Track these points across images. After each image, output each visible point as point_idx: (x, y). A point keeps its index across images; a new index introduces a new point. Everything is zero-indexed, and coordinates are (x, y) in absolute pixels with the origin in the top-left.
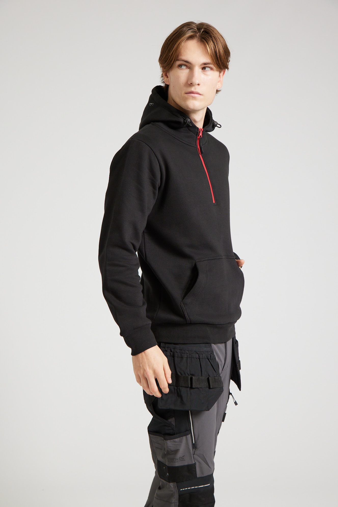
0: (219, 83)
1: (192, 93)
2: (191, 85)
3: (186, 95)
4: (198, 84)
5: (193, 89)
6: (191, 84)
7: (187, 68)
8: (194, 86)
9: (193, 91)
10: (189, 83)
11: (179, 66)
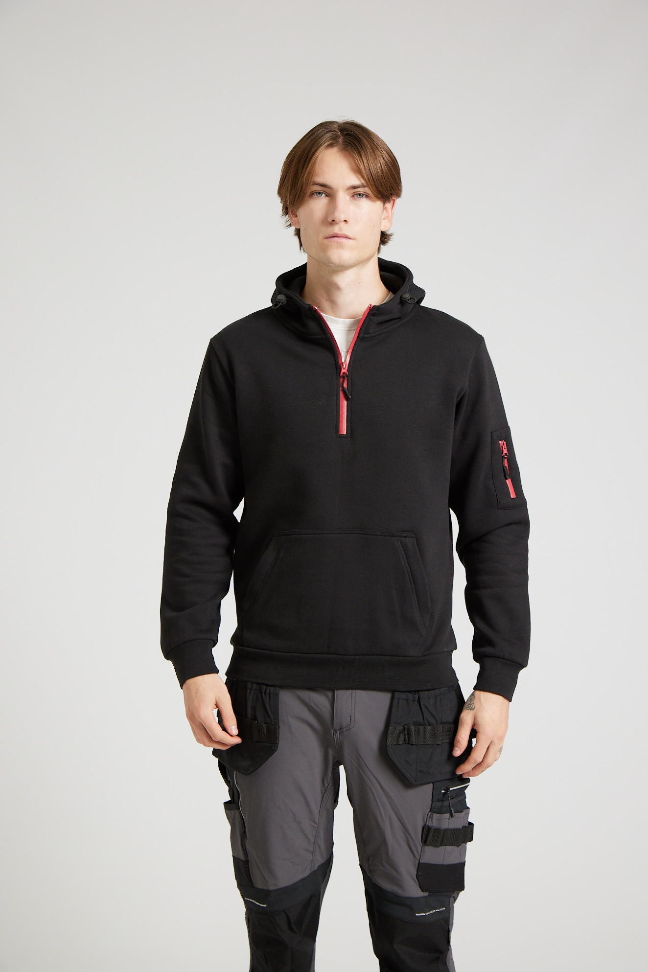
0: (386, 221)
2: (333, 222)
3: (325, 241)
4: (346, 221)
5: (336, 230)
6: (334, 221)
7: (326, 196)
8: (337, 225)
9: (336, 234)
10: (330, 220)
11: (313, 194)
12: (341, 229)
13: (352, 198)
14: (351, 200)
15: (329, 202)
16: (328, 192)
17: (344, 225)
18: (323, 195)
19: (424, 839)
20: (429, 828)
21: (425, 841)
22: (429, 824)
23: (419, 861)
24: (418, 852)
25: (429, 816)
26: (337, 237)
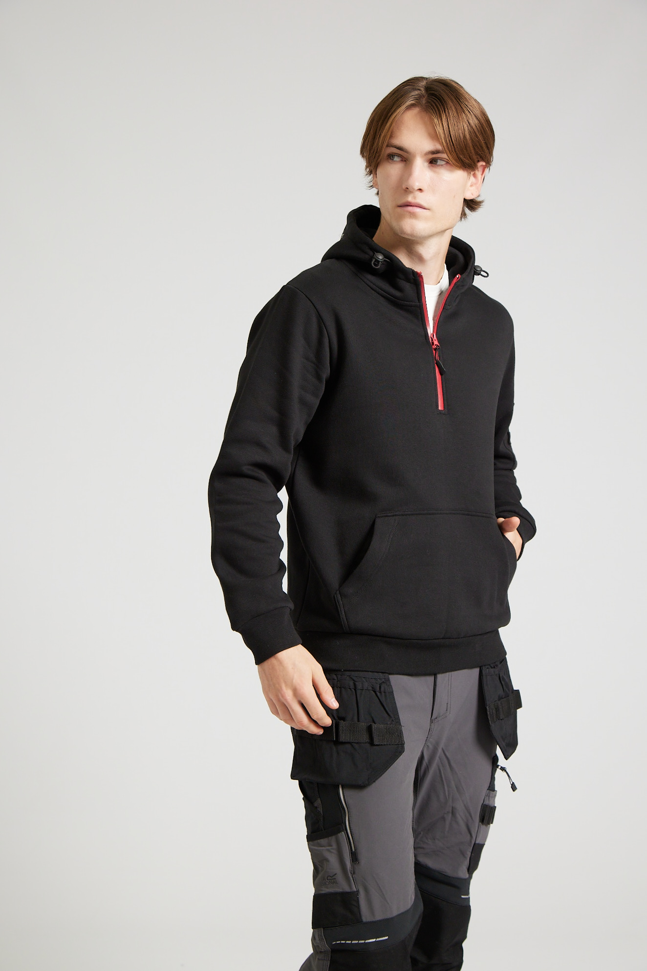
0: (473, 188)
1: (408, 205)
2: (407, 190)
3: (399, 210)
5: (410, 199)
7: (403, 160)
8: (411, 193)
9: (410, 203)
10: (404, 187)
11: (389, 156)
12: (415, 198)
13: (430, 165)
14: (429, 167)
15: (405, 167)
16: (405, 157)
17: (418, 194)
19: (481, 817)
20: (486, 807)
21: (482, 820)
22: (487, 802)
23: (475, 841)
24: (475, 832)
25: (487, 795)
26: (411, 206)
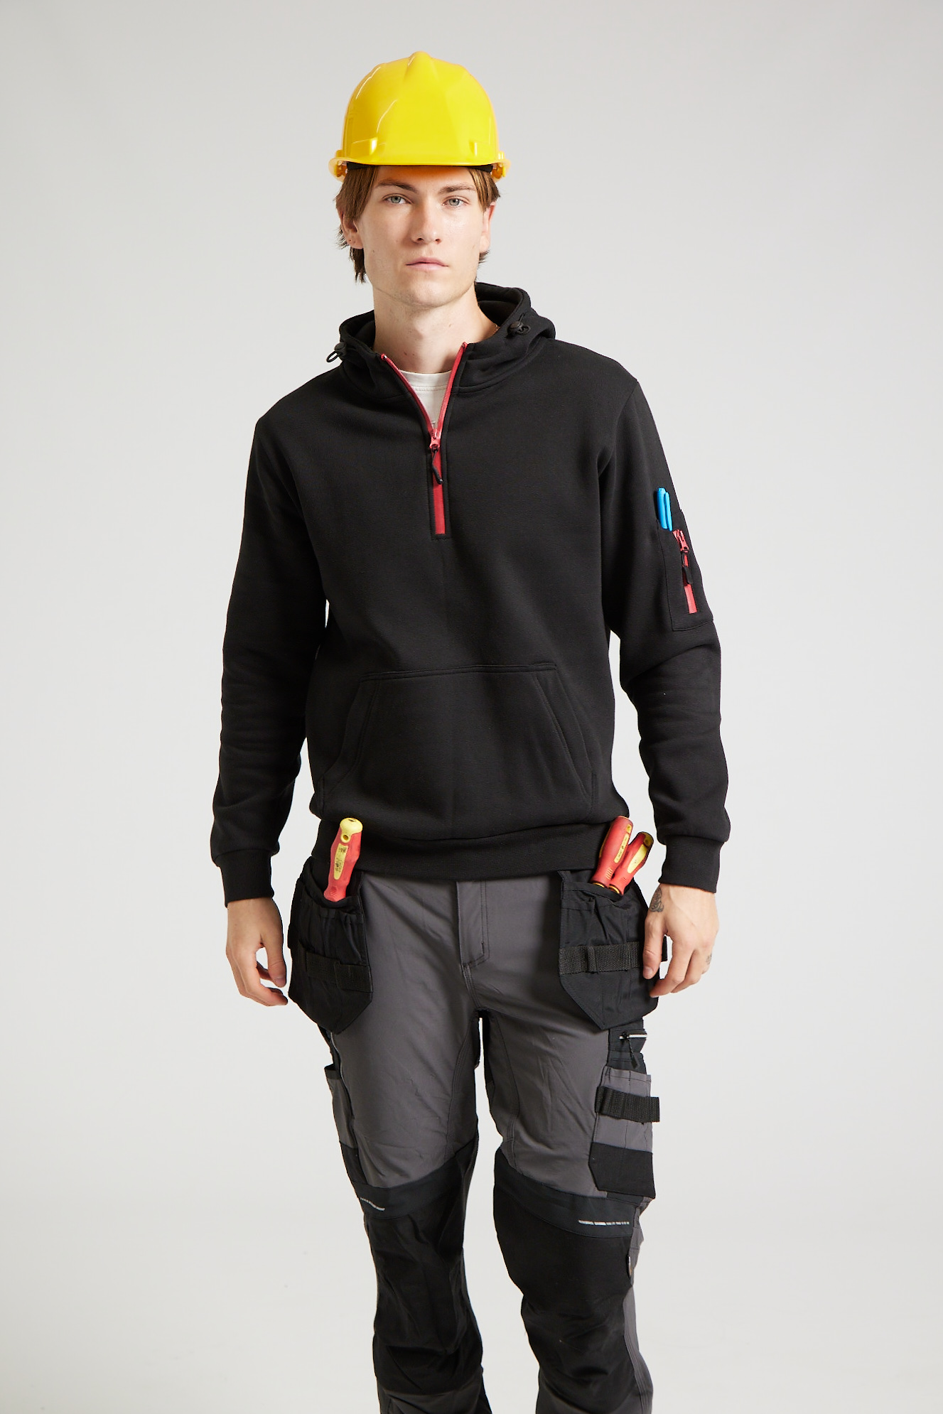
0: (482, 237)
2: (420, 242)
3: (408, 269)
4: (438, 240)
5: (425, 253)
6: (420, 239)
7: (407, 202)
8: (426, 246)
9: (425, 259)
10: (415, 238)
11: (386, 199)
12: (431, 252)
13: (445, 206)
14: (443, 209)
15: (410, 214)
16: (410, 195)
17: (433, 245)
18: (402, 201)
19: (598, 1107)
20: (606, 1089)
21: (600, 1110)
22: (606, 1083)
23: (592, 1139)
24: (590, 1127)
25: (604, 1072)
26: (425, 263)
